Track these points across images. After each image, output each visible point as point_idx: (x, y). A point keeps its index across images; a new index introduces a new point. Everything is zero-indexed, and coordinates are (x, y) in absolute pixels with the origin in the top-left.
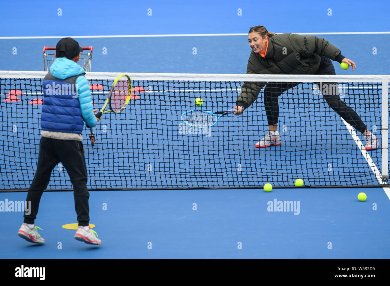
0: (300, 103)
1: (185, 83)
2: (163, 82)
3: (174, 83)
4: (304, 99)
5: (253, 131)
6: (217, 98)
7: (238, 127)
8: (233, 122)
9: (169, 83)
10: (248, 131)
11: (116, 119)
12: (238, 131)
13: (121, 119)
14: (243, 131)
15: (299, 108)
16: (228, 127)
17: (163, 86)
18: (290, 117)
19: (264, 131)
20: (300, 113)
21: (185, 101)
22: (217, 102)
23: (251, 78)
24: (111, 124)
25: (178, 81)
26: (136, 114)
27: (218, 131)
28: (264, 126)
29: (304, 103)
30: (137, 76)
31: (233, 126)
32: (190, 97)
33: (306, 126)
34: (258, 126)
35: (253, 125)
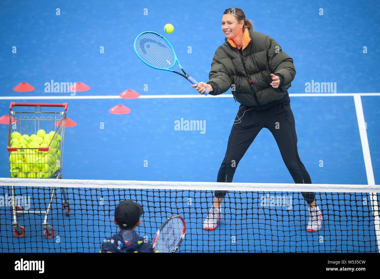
0: (295, 215)
1: (166, 192)
2: (141, 190)
3: (154, 192)
4: (300, 211)
5: (242, 245)
6: (202, 208)
7: (226, 241)
8: (220, 235)
9: (148, 192)
10: (237, 245)
11: (88, 232)
12: (226, 245)
13: (94, 232)
14: (231, 245)
15: (294, 221)
16: (214, 241)
17: (142, 195)
18: (284, 231)
19: (255, 246)
20: (295, 226)
21: (166, 212)
22: (202, 213)
23: (241, 187)
24: (82, 237)
25: (159, 190)
26: (110, 226)
27: (203, 245)
28: (254, 240)
29: (300, 216)
30: (112, 184)
31: (220, 240)
32: (171, 208)
33: (302, 241)
34: (248, 240)
35: (242, 240)
